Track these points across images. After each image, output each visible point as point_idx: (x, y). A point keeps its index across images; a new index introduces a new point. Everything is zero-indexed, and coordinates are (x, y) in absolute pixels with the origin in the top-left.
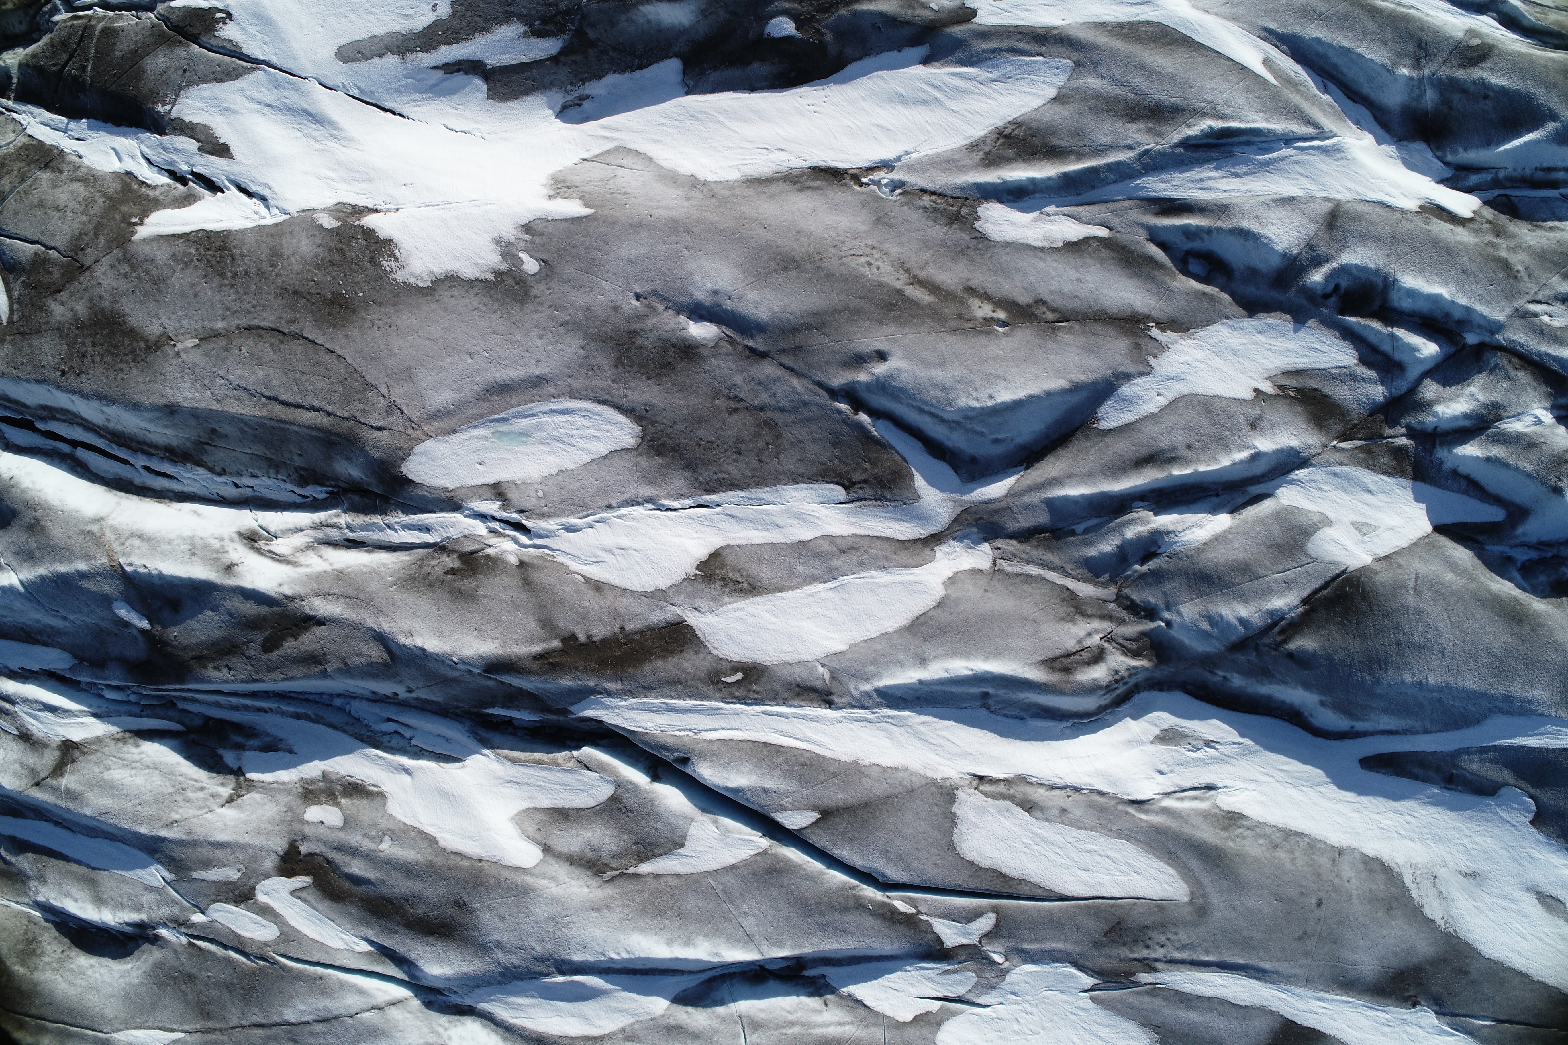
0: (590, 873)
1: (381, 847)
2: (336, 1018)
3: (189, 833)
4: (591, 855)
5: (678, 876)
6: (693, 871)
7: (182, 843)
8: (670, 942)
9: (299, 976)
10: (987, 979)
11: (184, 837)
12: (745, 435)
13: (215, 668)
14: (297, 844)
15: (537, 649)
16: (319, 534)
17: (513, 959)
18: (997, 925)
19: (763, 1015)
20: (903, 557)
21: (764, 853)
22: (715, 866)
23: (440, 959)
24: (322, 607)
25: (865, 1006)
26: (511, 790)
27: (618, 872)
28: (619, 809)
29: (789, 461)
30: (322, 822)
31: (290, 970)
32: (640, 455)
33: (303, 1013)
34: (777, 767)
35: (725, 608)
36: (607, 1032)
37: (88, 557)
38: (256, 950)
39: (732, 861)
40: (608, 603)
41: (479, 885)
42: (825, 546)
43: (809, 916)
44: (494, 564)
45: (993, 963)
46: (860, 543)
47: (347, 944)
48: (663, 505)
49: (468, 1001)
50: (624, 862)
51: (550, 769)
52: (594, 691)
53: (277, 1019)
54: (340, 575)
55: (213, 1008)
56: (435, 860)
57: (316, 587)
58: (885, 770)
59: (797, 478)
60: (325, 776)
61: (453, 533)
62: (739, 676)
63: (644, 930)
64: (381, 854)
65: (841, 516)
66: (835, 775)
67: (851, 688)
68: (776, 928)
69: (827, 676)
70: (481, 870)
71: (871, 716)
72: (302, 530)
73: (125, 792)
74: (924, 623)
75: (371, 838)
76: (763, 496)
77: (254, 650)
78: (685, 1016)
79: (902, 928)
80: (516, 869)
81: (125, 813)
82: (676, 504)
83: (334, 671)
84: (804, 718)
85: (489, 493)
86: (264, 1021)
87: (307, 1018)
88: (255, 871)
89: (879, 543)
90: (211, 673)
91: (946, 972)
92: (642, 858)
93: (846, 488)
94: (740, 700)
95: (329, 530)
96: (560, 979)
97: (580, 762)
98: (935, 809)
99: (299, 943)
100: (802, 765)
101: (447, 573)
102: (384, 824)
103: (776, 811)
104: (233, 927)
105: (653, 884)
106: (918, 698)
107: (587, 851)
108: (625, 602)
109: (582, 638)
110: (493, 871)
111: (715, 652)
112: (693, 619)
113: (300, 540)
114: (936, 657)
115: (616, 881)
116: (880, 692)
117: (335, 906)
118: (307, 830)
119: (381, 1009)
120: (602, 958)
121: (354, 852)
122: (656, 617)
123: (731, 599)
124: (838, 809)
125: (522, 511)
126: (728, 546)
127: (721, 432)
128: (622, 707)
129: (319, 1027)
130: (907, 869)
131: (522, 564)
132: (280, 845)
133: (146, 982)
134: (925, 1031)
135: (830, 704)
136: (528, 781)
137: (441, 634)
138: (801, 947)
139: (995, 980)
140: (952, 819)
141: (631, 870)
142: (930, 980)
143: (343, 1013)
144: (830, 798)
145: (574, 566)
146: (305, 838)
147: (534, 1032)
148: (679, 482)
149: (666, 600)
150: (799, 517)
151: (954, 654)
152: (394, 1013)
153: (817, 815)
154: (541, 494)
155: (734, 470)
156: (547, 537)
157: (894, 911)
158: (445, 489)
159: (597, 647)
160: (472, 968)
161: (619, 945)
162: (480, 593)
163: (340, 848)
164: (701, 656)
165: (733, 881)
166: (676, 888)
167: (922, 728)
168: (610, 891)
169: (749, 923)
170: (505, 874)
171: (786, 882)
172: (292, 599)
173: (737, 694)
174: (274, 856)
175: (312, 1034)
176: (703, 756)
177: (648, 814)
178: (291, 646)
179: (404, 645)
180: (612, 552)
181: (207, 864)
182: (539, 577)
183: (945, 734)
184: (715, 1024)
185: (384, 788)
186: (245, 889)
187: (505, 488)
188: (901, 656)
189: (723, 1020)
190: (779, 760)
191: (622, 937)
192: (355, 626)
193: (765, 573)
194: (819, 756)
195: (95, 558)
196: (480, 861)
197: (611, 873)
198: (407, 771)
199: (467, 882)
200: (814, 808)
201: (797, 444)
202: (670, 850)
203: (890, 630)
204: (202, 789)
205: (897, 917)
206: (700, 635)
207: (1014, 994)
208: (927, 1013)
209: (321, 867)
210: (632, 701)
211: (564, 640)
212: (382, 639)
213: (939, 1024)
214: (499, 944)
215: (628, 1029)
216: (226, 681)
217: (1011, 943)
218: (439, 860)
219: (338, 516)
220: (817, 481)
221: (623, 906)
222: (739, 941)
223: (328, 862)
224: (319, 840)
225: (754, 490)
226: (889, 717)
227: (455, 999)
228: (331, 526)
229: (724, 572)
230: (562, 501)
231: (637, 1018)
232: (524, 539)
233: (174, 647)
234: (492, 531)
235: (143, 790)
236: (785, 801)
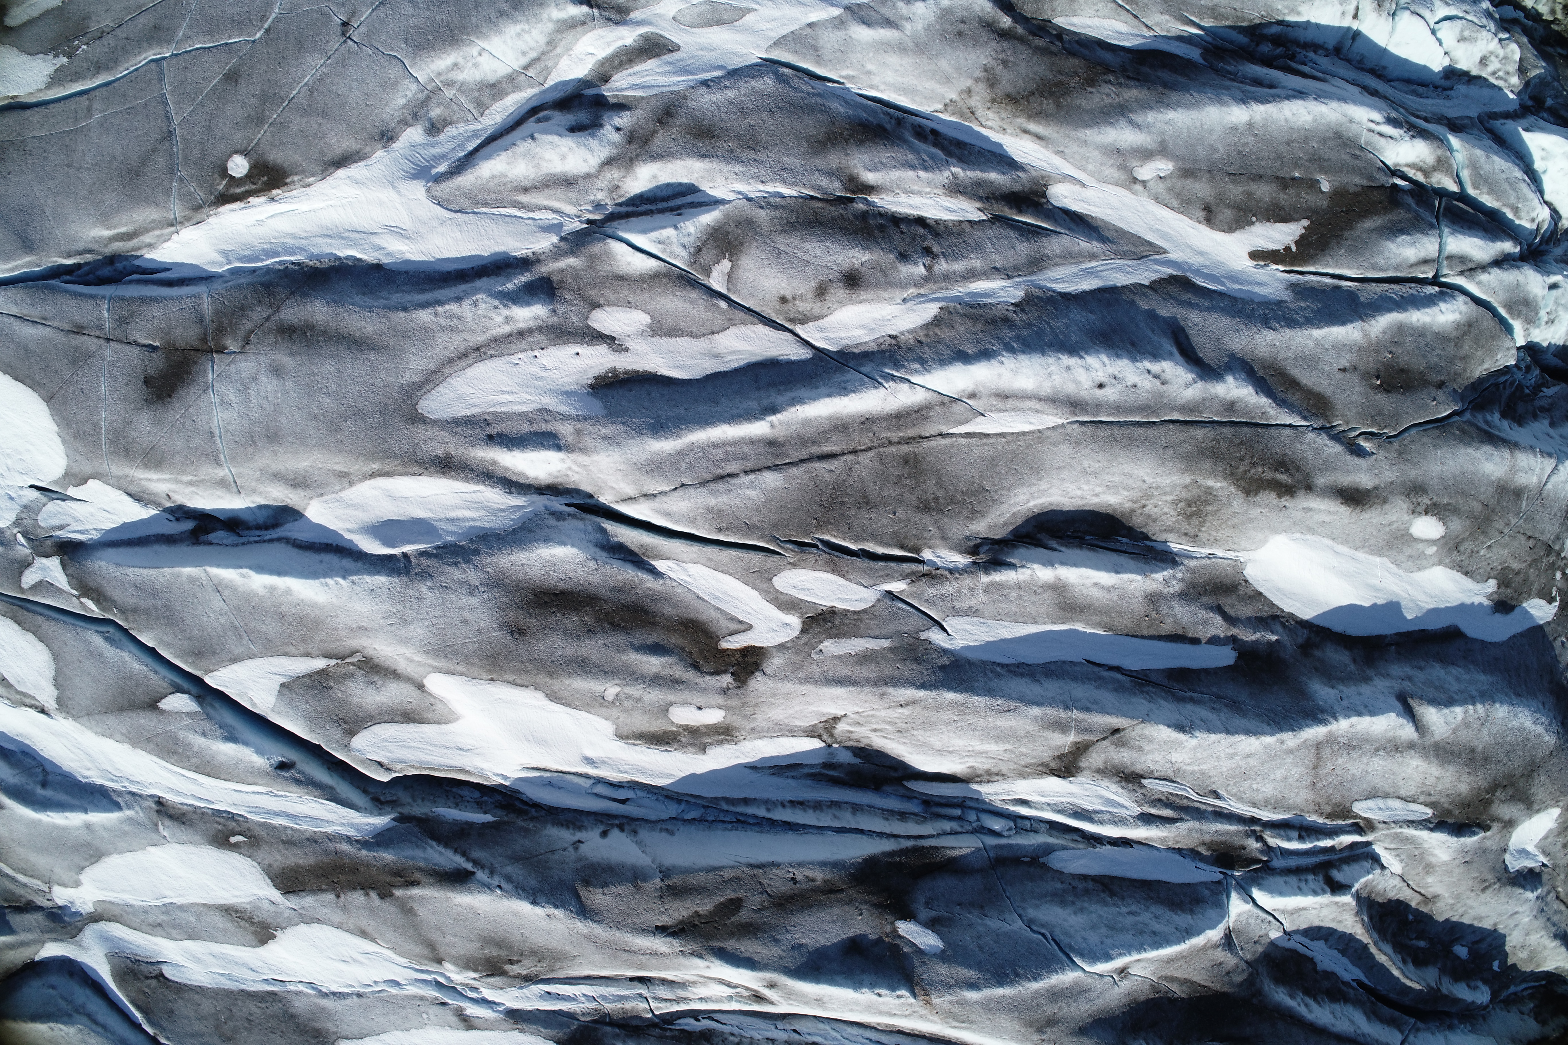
0: (376, 661)
1: (617, 689)
2: (704, 483)
3: (883, 694)
4: (376, 678)
5: (287, 655)
6: (271, 659)
7: (895, 682)
8: (288, 592)
9: (750, 529)
10: (30, 518)
11: (891, 690)
12: (245, 1033)
13: (813, 880)
14: (736, 684)
15: (415, 892)
16: (681, 993)
17: (456, 573)
18: (21, 574)
19: (219, 493)
20: (116, 911)
21: (208, 671)
22: (249, 663)
23: (554, 563)
24: (659, 944)
25: (130, 495)
26: (466, 742)
27: (347, 660)
28: (346, 723)
29: (207, 1006)
30: (700, 708)
31: (761, 538)
32: (335, 1033)
33: (752, 485)
34: (196, 755)
35: (248, 900)
36: (368, 482)
37: (962, 1003)
38: (811, 555)
39: (235, 667)
40: (352, 920)
41: (488, 657)
42: (174, 932)
43: (166, 606)
44: (468, 964)
45: (25, 534)
46: (148, 928)
47: (684, 569)
48: (313, 988)
49: (541, 502)
50: (343, 671)
51: (421, 763)
52: (364, 844)
53: (794, 471)
54: (642, 967)
55: (896, 471)
56: (547, 679)
57: (667, 961)
58: (110, 736)
59: (200, 990)
60: (703, 749)
61: (514, 992)
62: (233, 840)
63: (314, 605)
64: (617, 681)
65: (165, 952)
66: (148, 740)
67: (142, 814)
68: (194, 596)
69: (161, 828)
70: (489, 671)
71: (126, 784)
72: (701, 999)
73: (976, 733)
74: (91, 856)
75: (629, 697)
76: (228, 982)
77: (755, 900)
78: (291, 496)
79: (91, 584)
80: (448, 672)
81: (977, 713)
82: (301, 987)
83: (652, 878)
84: (179, 793)
85: (476, 1022)
86: (817, 465)
87: (744, 479)
88: (798, 652)
89: (134, 925)
90: (819, 876)
91: (61, 528)
92: (323, 673)
93: (162, 975)
94: (232, 816)
95: (669, 996)
96: (408, 548)
97: (388, 770)
98: (70, 695)
99: (746, 570)
100: (175, 753)
101: (518, 962)
102: (615, 712)
103: (196, 713)
104: (841, 581)
105: (310, 648)
106: (92, 793)
107: (380, 683)
108: (337, 917)
109: (373, 895)
110: (475, 671)
111: (255, 864)
112: (275, 895)
113: (702, 991)
114: (78, 829)
115: (348, 652)
116: (118, 807)
117: (692, 615)
118: (720, 700)
119: (645, 495)
120: (354, 578)
121: (657, 681)
122: (308, 901)
123: (244, 906)
124: (144, 708)
125: (443, 1004)
126: (254, 947)
127: (265, 1039)
128: (338, 825)
129: (733, 467)
130: (87, 643)
131: (439, 961)
132: (758, 684)
133: (1004, 492)
134: (76, 469)
135: (160, 802)
136: (446, 751)
137: (516, 914)
138: (173, 574)
139: (24, 516)
140: (57, 682)
141: (333, 662)
142: (78, 520)
143: (692, 491)
144: (151, 720)
145: (389, 953)
146: (725, 691)
147: (453, 478)
148: (299, 1006)
149: (301, 915)
150: (197, 960)
151: (65, 829)
152: (630, 490)
153: (160, 705)
154: (425, 1016)
155: (251, 1007)
156: (417, 980)
157: (97, 602)
158: (521, 1031)
159: (359, 884)
160: (512, 558)
161: (336, 592)
162: (479, 944)
163: (676, 683)
164: (266, 862)
165: (233, 647)
166: (286, 644)
167: (89, 765)
168: (354, 643)
169: (218, 604)
170: (460, 668)
171: (186, 642)
172: (693, 954)
173: (234, 824)
174: (768, 670)
175: (743, 458)
176: (261, 772)
177: (315, 718)
178: (705, 906)
179: (556, 907)
180: (354, 960)
181: (865, 658)
182: (419, 950)
183: (72, 756)
184: (261, 488)
185: (621, 744)
186: (815, 629)
187: (461, 1025)
188: (105, 834)
189: (254, 491)
190: (195, 760)
191: (334, 600)
192: (618, 925)
193: (219, 921)
194: (163, 759)
195: (951, 1003)
196: (492, 680)
197: (354, 660)
198: (590, 761)
199: (506, 659)
200: (163, 712)
201: (203, 1018)
202: (294, 681)
203: (116, 856)
204: (875, 730)
205: (95, 596)
206: (269, 881)
207: (11, 498)
208: (78, 485)
209: (706, 660)
210: (328, 829)
211: (391, 895)
212: (585, 912)
213: (66, 475)
214: (472, 590)
215: (346, 484)
216: (800, 865)
217: (12, 554)
218: (542, 679)
219: (657, 1008)
220: (186, 985)
221: (337, 629)
222: (227, 587)
223: (696, 667)
224: (703, 690)
225: (235, 989)
226: (113, 781)
227: (557, 504)
228: (666, 1000)
229: (253, 929)
230: (404, 1007)
231: (337, 496)
232: (441, 980)
233: (866, 902)
234: (475, 989)
235: (952, 735)
236: (187, 721)
